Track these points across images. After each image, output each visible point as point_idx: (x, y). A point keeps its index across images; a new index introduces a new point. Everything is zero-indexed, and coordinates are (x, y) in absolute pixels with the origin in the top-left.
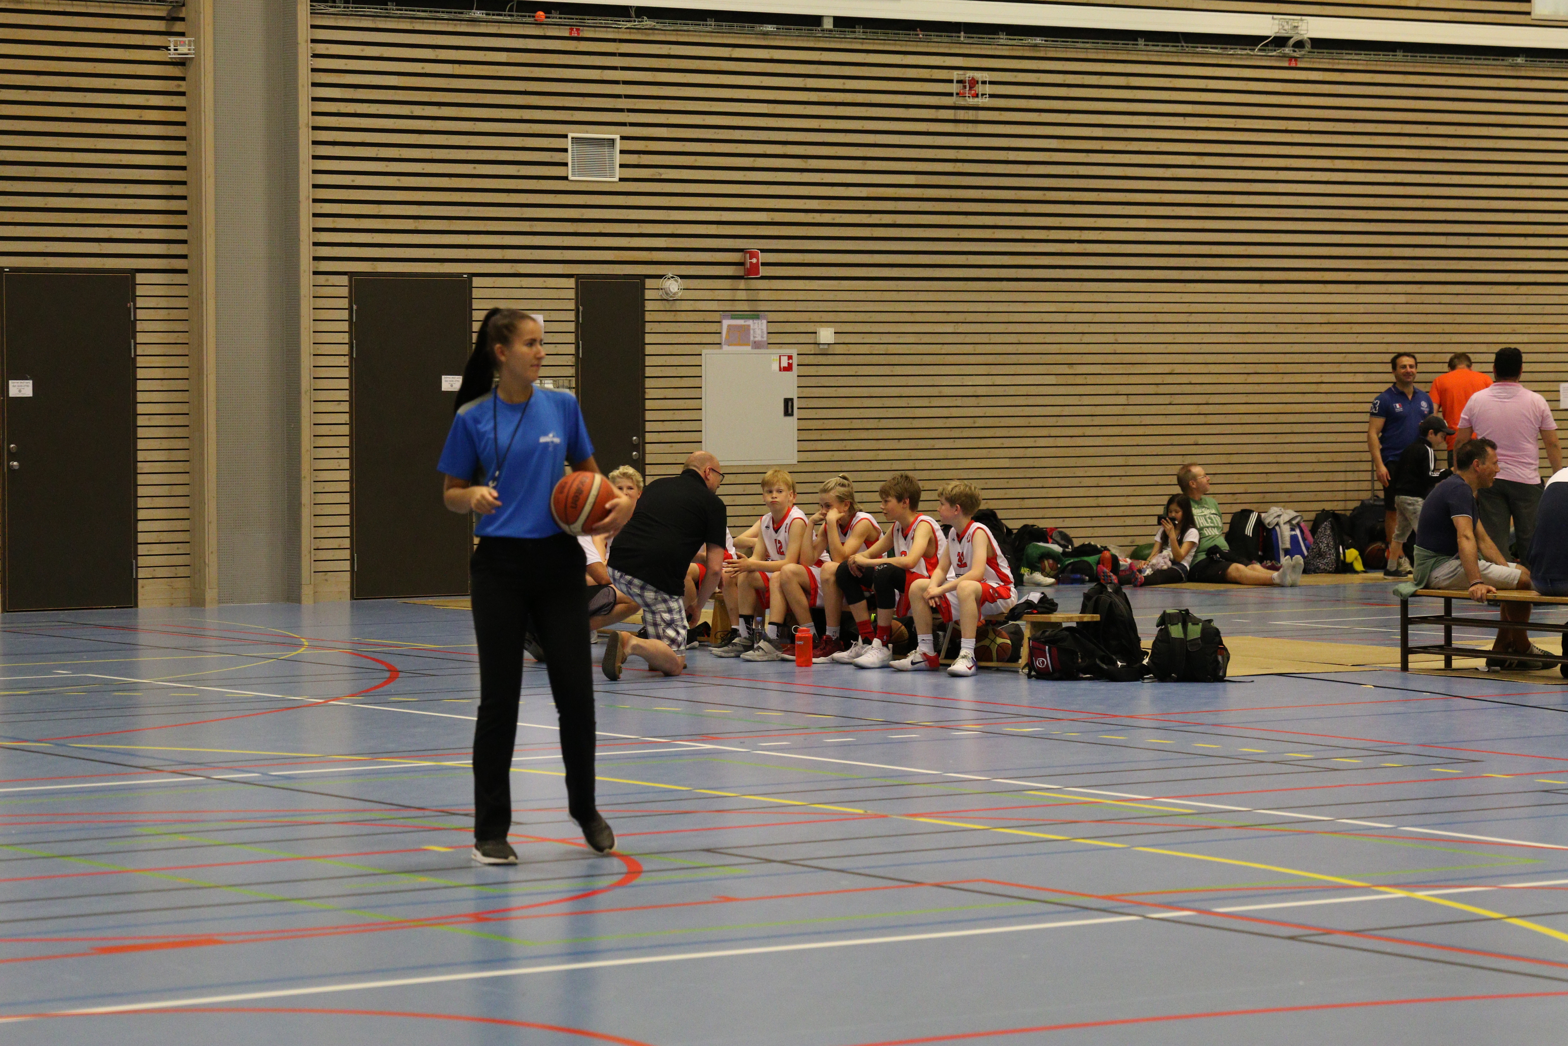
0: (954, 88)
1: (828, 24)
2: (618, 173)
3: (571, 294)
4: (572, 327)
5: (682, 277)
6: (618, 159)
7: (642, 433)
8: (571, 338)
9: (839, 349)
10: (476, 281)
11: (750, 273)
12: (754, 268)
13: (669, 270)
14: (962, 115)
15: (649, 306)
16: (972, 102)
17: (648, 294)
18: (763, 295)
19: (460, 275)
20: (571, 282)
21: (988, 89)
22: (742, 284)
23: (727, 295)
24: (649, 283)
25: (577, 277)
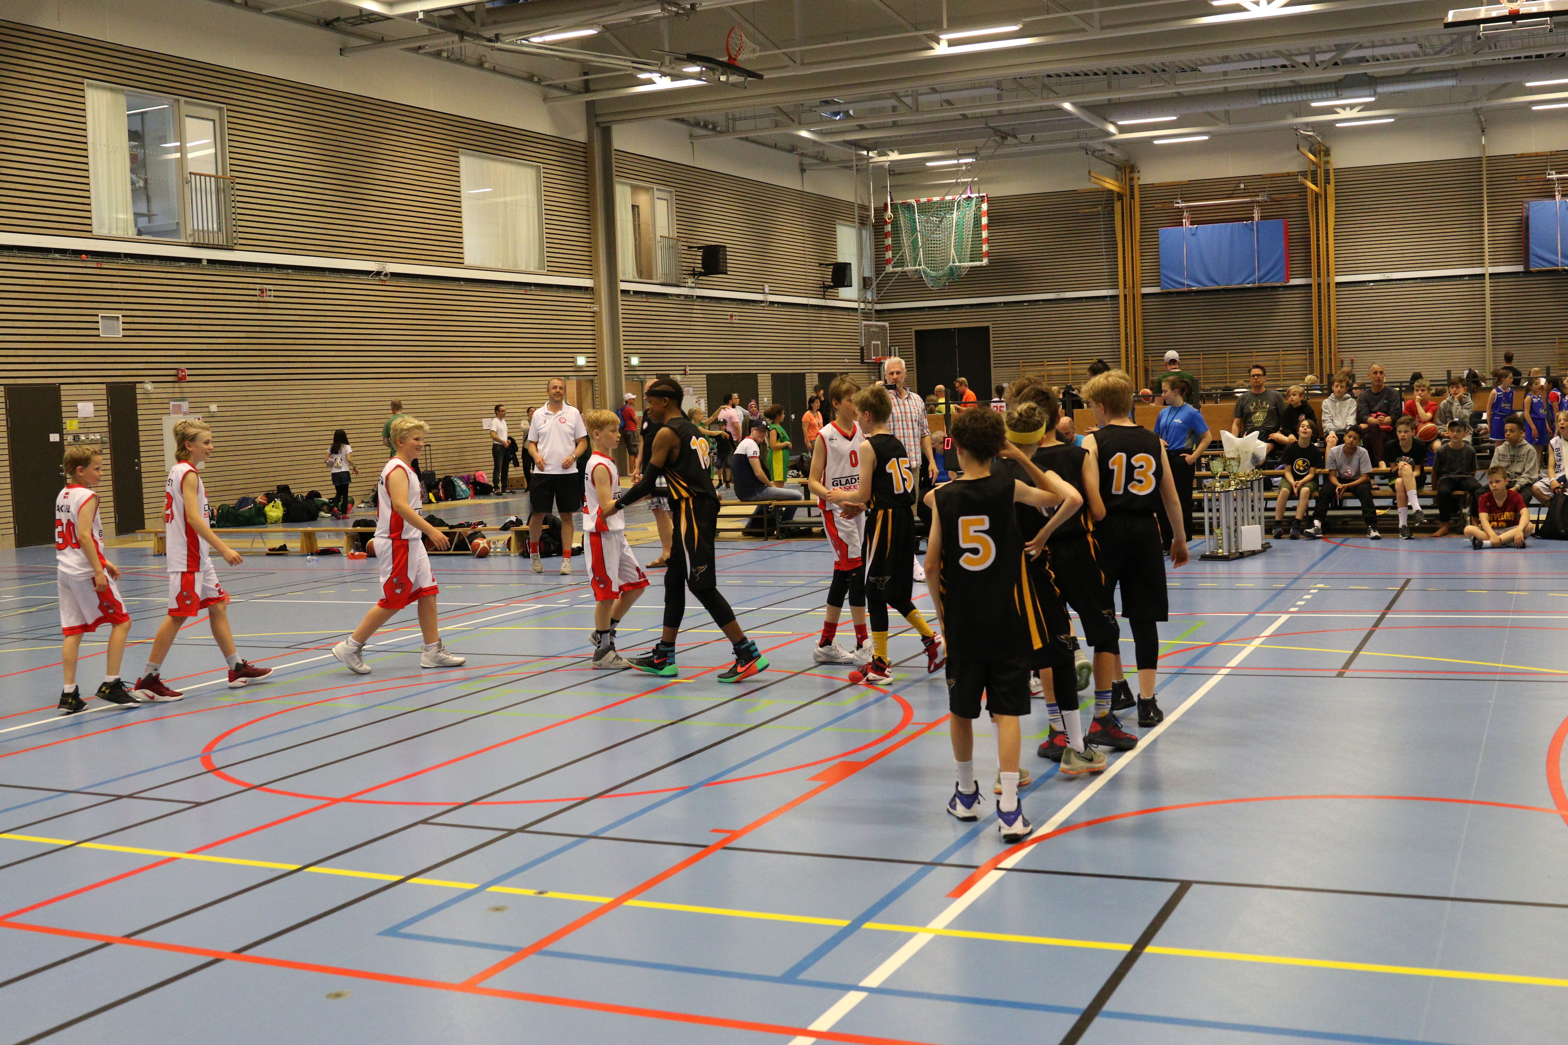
0: (257, 293)
1: (205, 263)
2: (122, 333)
3: (105, 392)
4: (105, 408)
5: (153, 382)
6: (121, 326)
7: (139, 457)
8: (106, 413)
9: (219, 414)
10: (62, 387)
11: (181, 379)
12: (184, 377)
13: (146, 379)
14: (261, 305)
15: (139, 396)
16: (266, 299)
17: (138, 391)
18: (186, 390)
19: (54, 384)
20: (104, 386)
21: (273, 293)
22: (177, 385)
23: (171, 390)
24: (138, 385)
25: (107, 383)
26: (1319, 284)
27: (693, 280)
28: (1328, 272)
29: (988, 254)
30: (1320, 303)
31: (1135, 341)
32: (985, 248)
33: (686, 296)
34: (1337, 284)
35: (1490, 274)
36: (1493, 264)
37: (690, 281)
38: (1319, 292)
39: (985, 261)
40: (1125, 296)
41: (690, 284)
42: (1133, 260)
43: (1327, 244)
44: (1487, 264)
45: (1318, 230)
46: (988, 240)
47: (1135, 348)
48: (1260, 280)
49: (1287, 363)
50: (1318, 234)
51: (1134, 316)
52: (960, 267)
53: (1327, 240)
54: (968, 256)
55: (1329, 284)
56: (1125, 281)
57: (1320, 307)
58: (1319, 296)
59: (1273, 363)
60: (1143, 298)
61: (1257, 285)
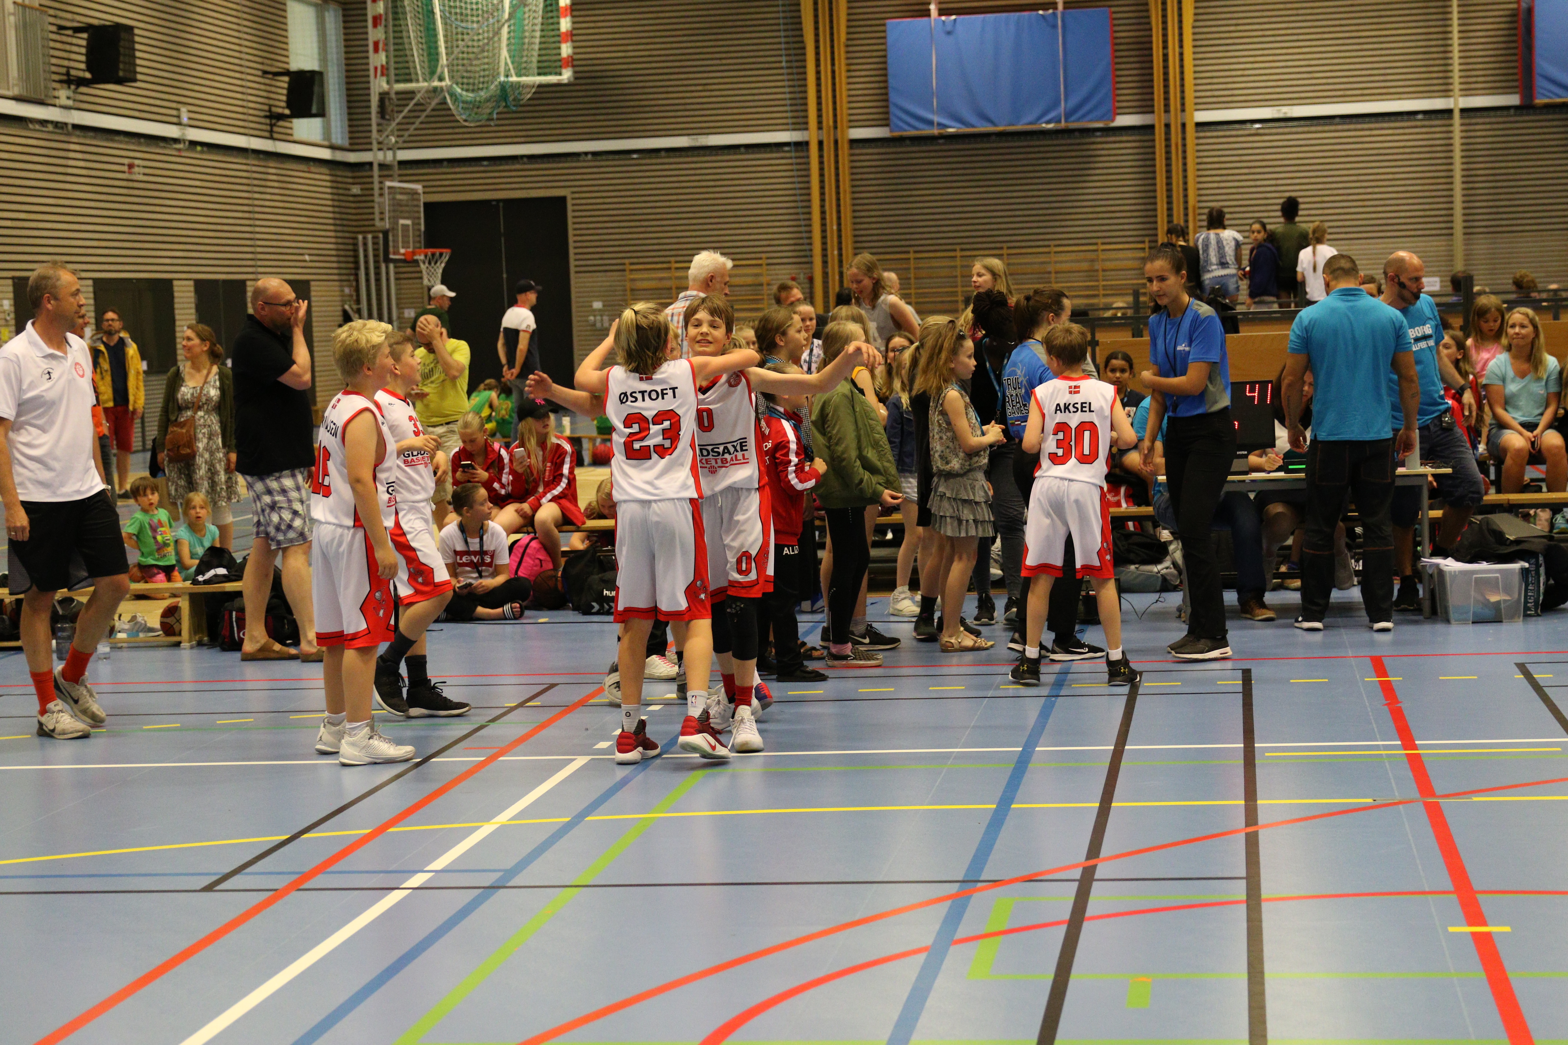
26: (1167, 126)
27: (70, 93)
28: (1183, 105)
29: (571, 62)
30: (1168, 158)
31: (839, 224)
32: (566, 50)
33: (56, 124)
34: (1199, 125)
35: (1463, 111)
36: (1467, 92)
37: (63, 94)
38: (1168, 139)
39: (566, 75)
40: (821, 143)
41: (64, 101)
42: (833, 78)
43: (1181, 54)
44: (1457, 92)
45: (1165, 29)
46: (571, 36)
47: (840, 237)
48: (1068, 116)
49: (1109, 265)
50: (1165, 35)
51: (837, 181)
52: (519, 85)
53: (1181, 47)
54: (535, 65)
55: (1184, 125)
56: (820, 116)
57: (1168, 165)
58: (1168, 146)
59: (1085, 266)
60: (851, 148)
61: (1063, 125)
